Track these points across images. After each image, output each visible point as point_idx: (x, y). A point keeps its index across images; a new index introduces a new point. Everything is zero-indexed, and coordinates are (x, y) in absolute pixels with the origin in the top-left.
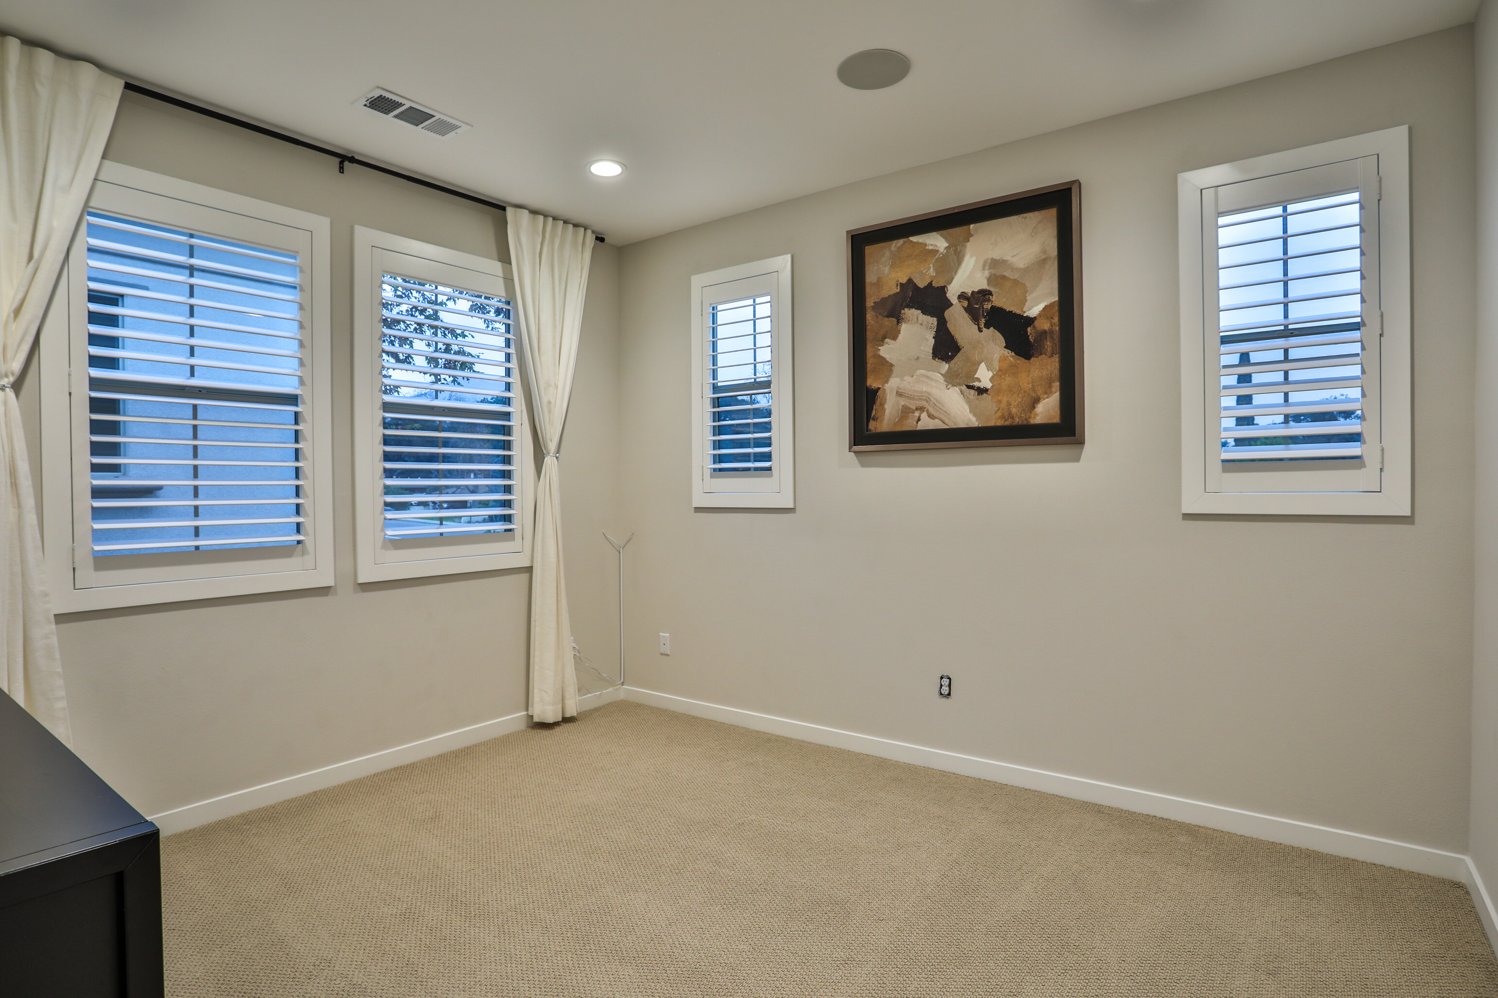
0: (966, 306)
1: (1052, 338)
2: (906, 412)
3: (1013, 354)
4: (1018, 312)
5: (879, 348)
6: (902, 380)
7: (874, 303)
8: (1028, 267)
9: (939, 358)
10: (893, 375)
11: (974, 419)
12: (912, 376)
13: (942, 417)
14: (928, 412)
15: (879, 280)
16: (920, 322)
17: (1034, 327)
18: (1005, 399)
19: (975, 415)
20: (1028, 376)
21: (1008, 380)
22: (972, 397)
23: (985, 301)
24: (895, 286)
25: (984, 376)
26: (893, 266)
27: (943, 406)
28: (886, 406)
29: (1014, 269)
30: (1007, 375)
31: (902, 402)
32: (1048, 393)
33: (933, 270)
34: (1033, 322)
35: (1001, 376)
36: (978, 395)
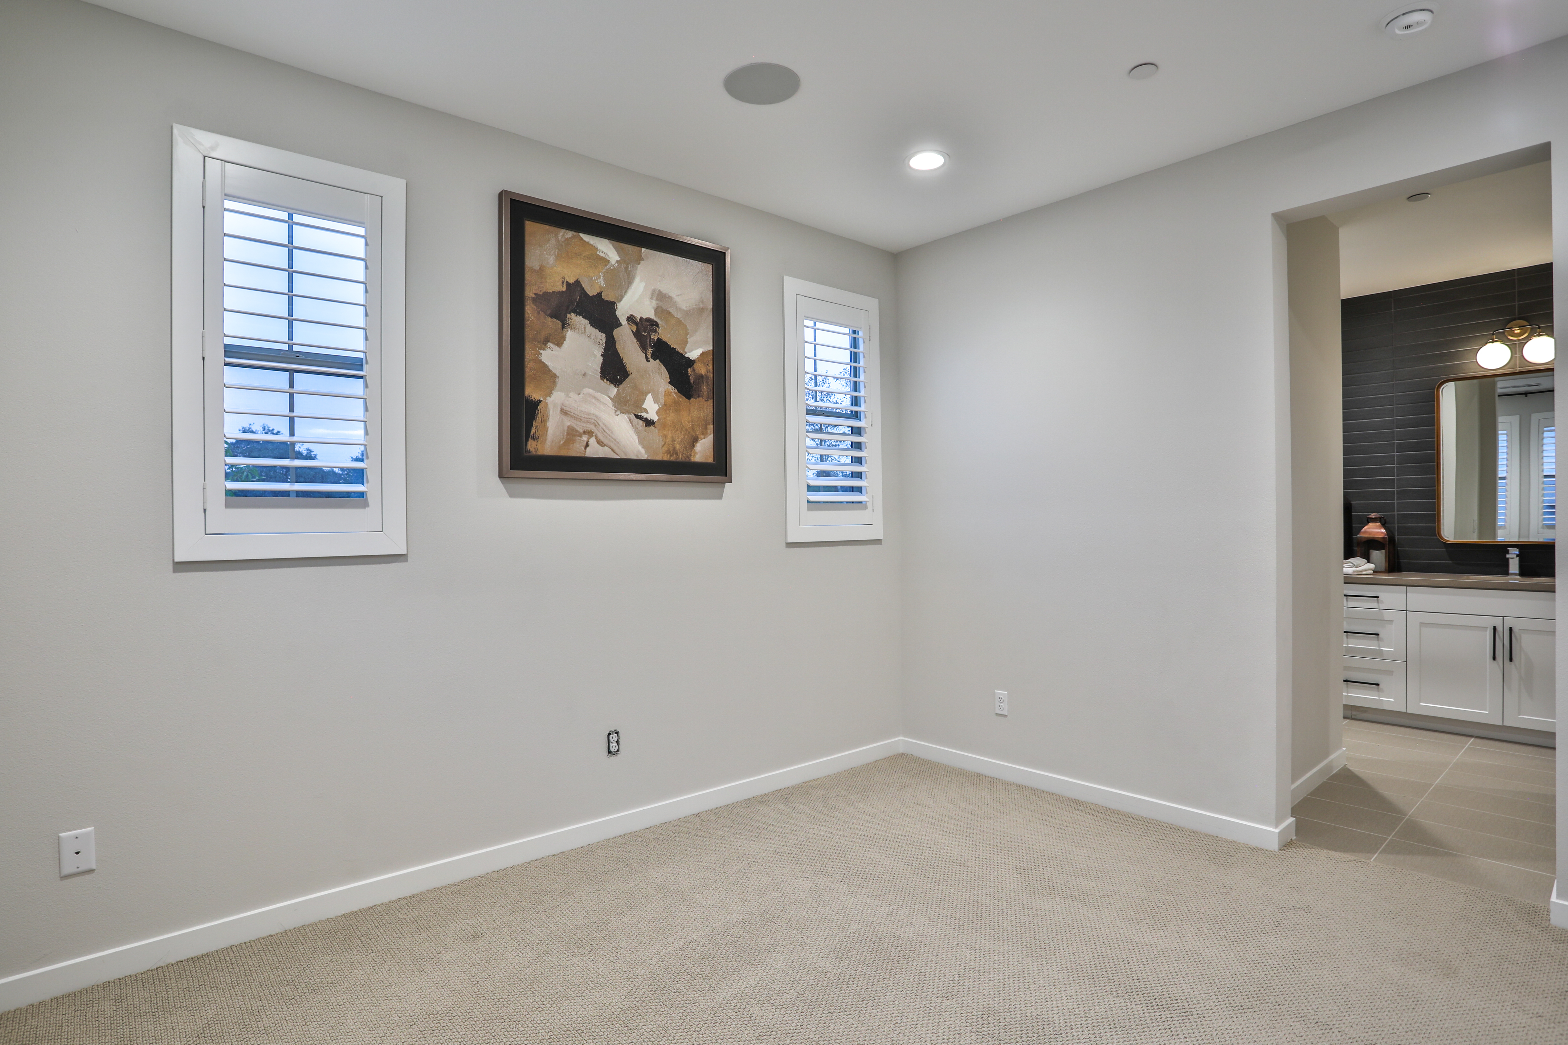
0: (634, 330)
1: (708, 383)
2: (572, 434)
3: (676, 391)
4: (681, 351)
5: (541, 351)
6: (567, 396)
7: (535, 294)
8: (689, 311)
9: (607, 380)
10: (558, 388)
11: (643, 451)
12: (579, 394)
13: (612, 445)
14: (596, 438)
15: (542, 268)
16: (588, 333)
17: (694, 370)
18: (670, 435)
19: (644, 447)
20: (689, 415)
21: (671, 416)
22: (640, 428)
23: (652, 331)
24: (561, 283)
25: (651, 408)
26: (558, 258)
27: (612, 433)
28: (549, 424)
29: (678, 309)
30: (671, 411)
31: (568, 422)
32: (705, 434)
33: (604, 280)
34: (693, 365)
35: (666, 411)
36: (646, 426)
